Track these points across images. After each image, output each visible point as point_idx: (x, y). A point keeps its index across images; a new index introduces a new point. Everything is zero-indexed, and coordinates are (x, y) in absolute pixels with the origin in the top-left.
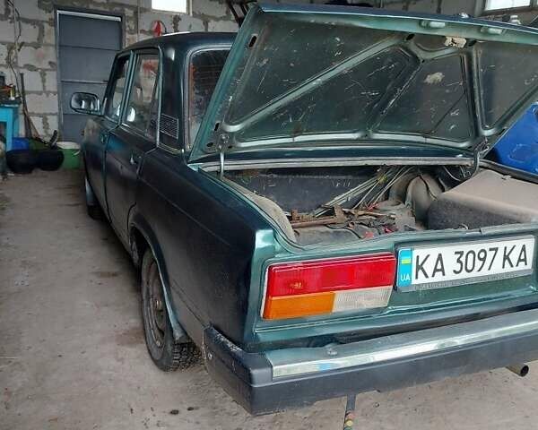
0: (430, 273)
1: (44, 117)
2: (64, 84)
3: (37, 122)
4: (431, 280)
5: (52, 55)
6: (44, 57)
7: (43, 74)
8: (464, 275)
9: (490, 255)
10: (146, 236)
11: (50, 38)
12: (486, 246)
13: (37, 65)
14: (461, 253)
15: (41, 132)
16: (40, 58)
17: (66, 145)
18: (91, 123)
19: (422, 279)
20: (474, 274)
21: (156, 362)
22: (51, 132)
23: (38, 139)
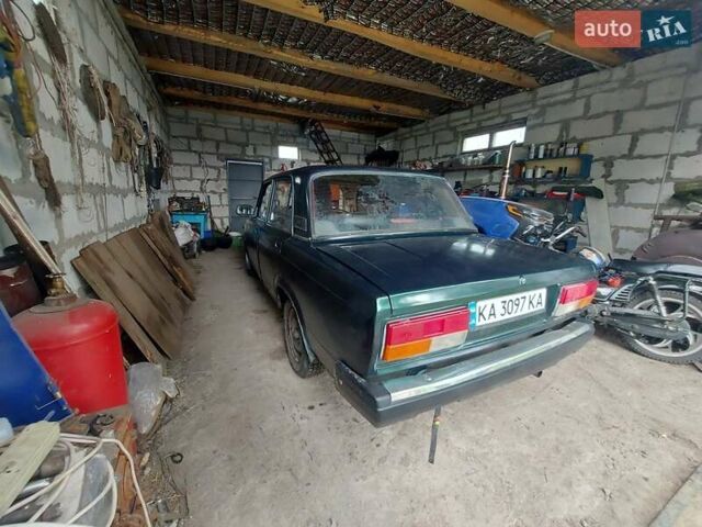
0: (487, 317)
1: (221, 219)
2: (231, 200)
3: (217, 222)
4: (488, 322)
5: (225, 185)
6: (220, 186)
7: (220, 196)
8: (507, 316)
9: (522, 301)
10: (286, 292)
11: (224, 176)
12: (519, 296)
13: (217, 190)
14: (505, 302)
15: (219, 227)
16: (217, 187)
17: (233, 234)
18: (248, 221)
19: (482, 322)
20: (513, 315)
21: (296, 372)
22: (225, 227)
23: (218, 231)
